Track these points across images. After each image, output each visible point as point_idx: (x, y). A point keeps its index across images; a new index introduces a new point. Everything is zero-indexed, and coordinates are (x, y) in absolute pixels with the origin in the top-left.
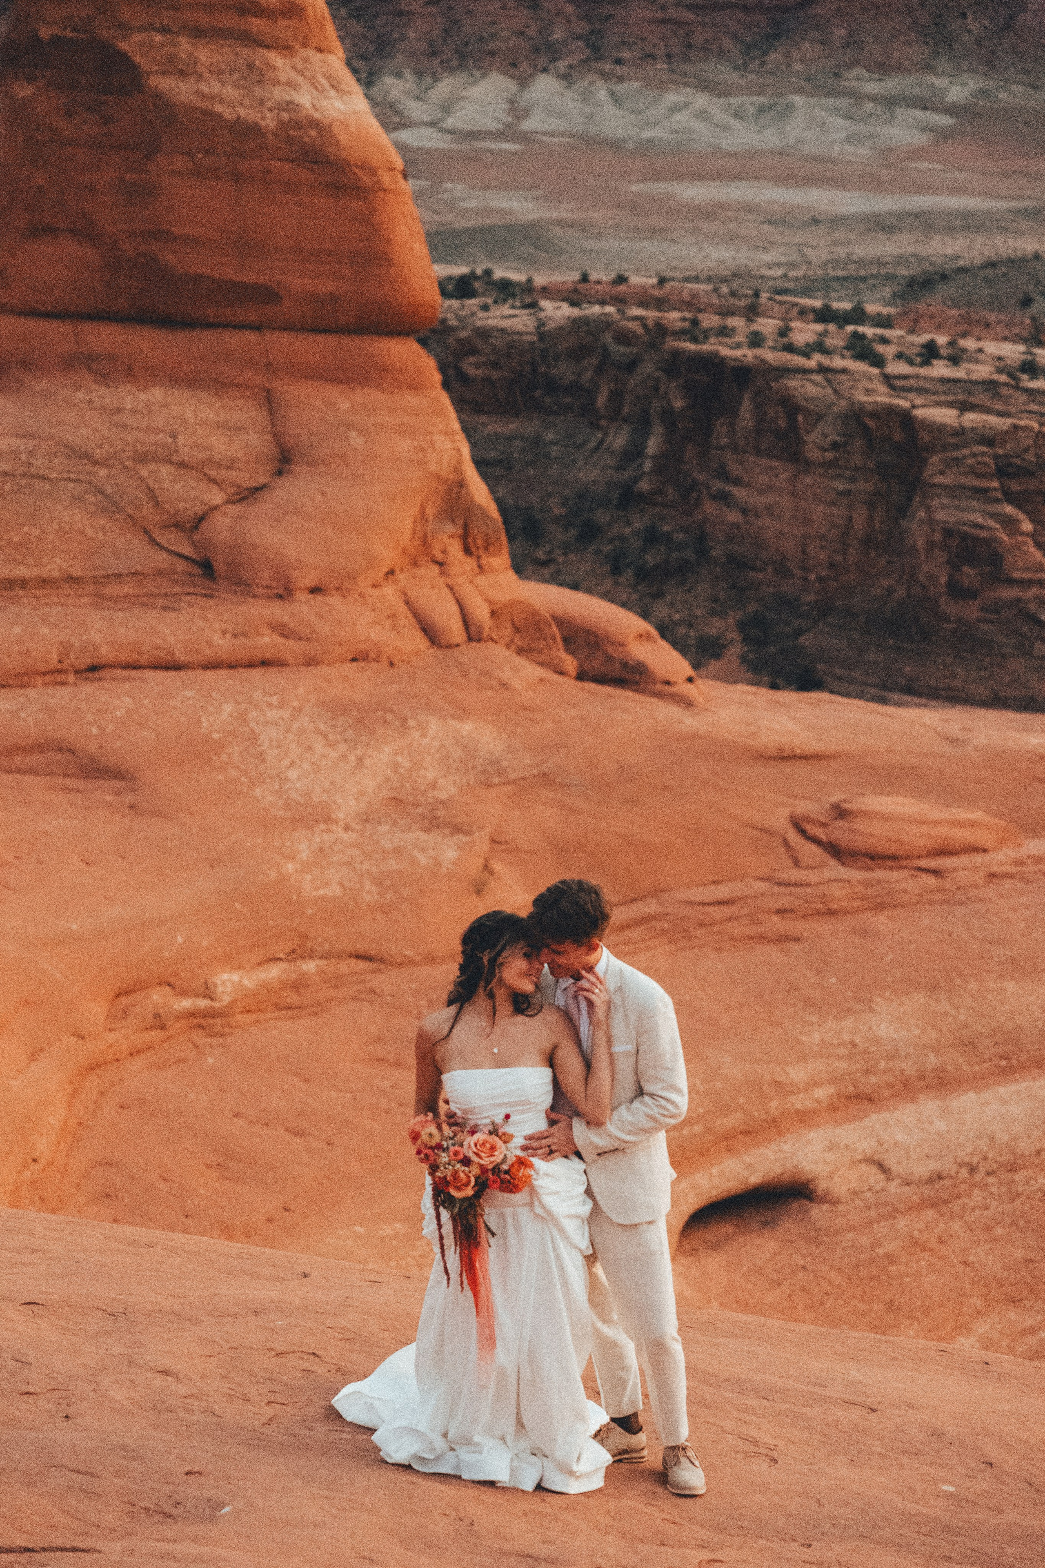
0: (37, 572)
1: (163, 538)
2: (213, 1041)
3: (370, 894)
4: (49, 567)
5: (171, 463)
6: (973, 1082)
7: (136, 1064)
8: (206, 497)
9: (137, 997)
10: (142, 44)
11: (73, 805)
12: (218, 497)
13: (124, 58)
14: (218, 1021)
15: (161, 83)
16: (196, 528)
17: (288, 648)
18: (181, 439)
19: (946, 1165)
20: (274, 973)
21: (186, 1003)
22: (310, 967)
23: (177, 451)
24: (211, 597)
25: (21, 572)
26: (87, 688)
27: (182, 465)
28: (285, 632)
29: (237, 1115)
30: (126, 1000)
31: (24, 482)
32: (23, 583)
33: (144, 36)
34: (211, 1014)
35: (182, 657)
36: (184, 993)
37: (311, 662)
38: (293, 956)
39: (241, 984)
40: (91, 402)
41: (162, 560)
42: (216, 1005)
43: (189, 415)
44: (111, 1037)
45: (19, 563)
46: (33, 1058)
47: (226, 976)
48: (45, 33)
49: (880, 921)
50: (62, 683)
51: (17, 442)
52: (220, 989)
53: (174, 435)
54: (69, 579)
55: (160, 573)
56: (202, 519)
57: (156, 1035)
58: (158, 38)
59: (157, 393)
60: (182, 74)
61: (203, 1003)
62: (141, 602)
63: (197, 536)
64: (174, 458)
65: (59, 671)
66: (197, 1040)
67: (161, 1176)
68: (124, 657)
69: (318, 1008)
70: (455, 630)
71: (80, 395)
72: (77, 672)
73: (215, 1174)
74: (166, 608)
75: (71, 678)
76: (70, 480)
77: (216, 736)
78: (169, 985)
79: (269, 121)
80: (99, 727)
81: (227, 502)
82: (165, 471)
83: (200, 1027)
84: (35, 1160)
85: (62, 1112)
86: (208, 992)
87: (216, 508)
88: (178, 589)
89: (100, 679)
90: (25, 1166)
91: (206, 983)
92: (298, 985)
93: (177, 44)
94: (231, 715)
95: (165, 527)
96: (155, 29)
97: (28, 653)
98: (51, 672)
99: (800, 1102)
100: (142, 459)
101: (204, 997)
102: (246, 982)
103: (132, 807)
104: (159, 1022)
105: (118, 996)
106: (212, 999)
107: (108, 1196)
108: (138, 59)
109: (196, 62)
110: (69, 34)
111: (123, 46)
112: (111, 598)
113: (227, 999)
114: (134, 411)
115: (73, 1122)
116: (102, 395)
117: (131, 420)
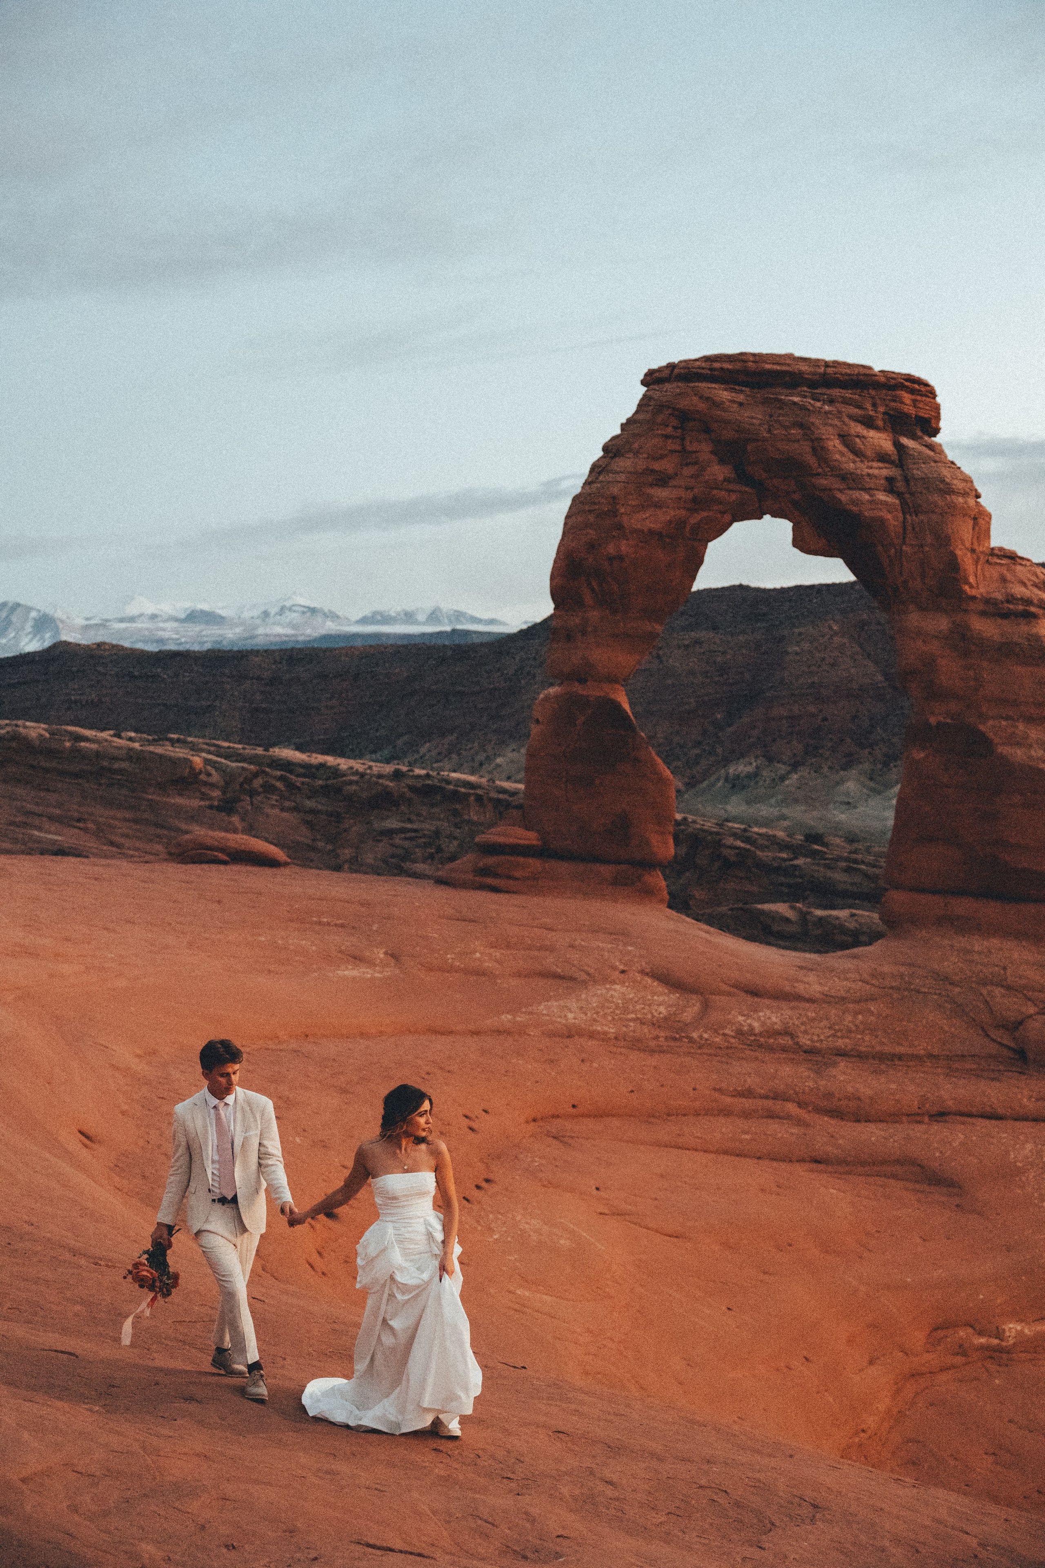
0: (910, 1051)
1: (995, 1034)
2: (1001, 1369)
4: (918, 1048)
5: (1002, 986)
7: (944, 1377)
8: (1024, 1009)
9: (951, 1331)
10: (994, 727)
11: (919, 1201)
12: (1032, 1010)
13: (983, 734)
14: (1004, 1356)
15: (1004, 750)
16: (1016, 1028)
18: (1009, 972)
21: (983, 1340)
23: (1006, 979)
24: (1024, 1074)
25: (901, 1050)
26: (935, 1127)
27: (1009, 988)
29: (1010, 1421)
30: (941, 1333)
31: (906, 993)
32: (900, 1057)
33: (996, 723)
34: (999, 1350)
35: (1000, 1111)
36: (980, 1333)
39: (1022, 1331)
40: (952, 946)
41: (993, 1048)
42: (1004, 1344)
43: (1016, 955)
44: (927, 1357)
45: (899, 1044)
46: (871, 1362)
47: (1011, 1326)
48: (933, 721)
50: (919, 1122)
51: (902, 969)
52: (1008, 1334)
53: (1005, 968)
54: (931, 1056)
55: (990, 1056)
56: (1021, 1023)
57: (959, 1360)
58: (1004, 723)
59: (995, 942)
60: (1018, 744)
61: (996, 1342)
62: (977, 1074)
63: (1017, 1034)
64: (1005, 983)
65: (918, 1114)
66: (989, 1366)
67: (952, 1455)
68: (964, 1109)
71: (946, 942)
72: (931, 1116)
73: (991, 1459)
74: (993, 1079)
75: (926, 1119)
76: (935, 994)
77: (1019, 1164)
78: (972, 1327)
80: (941, 1152)
81: (1038, 1013)
82: (998, 991)
83: (991, 1357)
84: (863, 1431)
85: (888, 1401)
86: (999, 1334)
87: (1030, 1016)
88: (1001, 1067)
89: (946, 1121)
90: (856, 1434)
91: (997, 1328)
93: (1017, 727)
94: (1030, 1151)
95: (998, 1027)
96: (1002, 718)
97: (898, 1101)
98: (914, 1114)
100: (984, 982)
101: (996, 1338)
102: (1026, 1331)
103: (957, 1206)
104: (962, 1350)
105: (936, 1329)
106: (1002, 1340)
107: (914, 1463)
108: (991, 735)
109: (1027, 737)
110: (949, 721)
111: (982, 728)
112: (957, 1070)
113: (1011, 1342)
114: (979, 953)
115: (895, 1411)
116: (961, 942)
117: (976, 957)
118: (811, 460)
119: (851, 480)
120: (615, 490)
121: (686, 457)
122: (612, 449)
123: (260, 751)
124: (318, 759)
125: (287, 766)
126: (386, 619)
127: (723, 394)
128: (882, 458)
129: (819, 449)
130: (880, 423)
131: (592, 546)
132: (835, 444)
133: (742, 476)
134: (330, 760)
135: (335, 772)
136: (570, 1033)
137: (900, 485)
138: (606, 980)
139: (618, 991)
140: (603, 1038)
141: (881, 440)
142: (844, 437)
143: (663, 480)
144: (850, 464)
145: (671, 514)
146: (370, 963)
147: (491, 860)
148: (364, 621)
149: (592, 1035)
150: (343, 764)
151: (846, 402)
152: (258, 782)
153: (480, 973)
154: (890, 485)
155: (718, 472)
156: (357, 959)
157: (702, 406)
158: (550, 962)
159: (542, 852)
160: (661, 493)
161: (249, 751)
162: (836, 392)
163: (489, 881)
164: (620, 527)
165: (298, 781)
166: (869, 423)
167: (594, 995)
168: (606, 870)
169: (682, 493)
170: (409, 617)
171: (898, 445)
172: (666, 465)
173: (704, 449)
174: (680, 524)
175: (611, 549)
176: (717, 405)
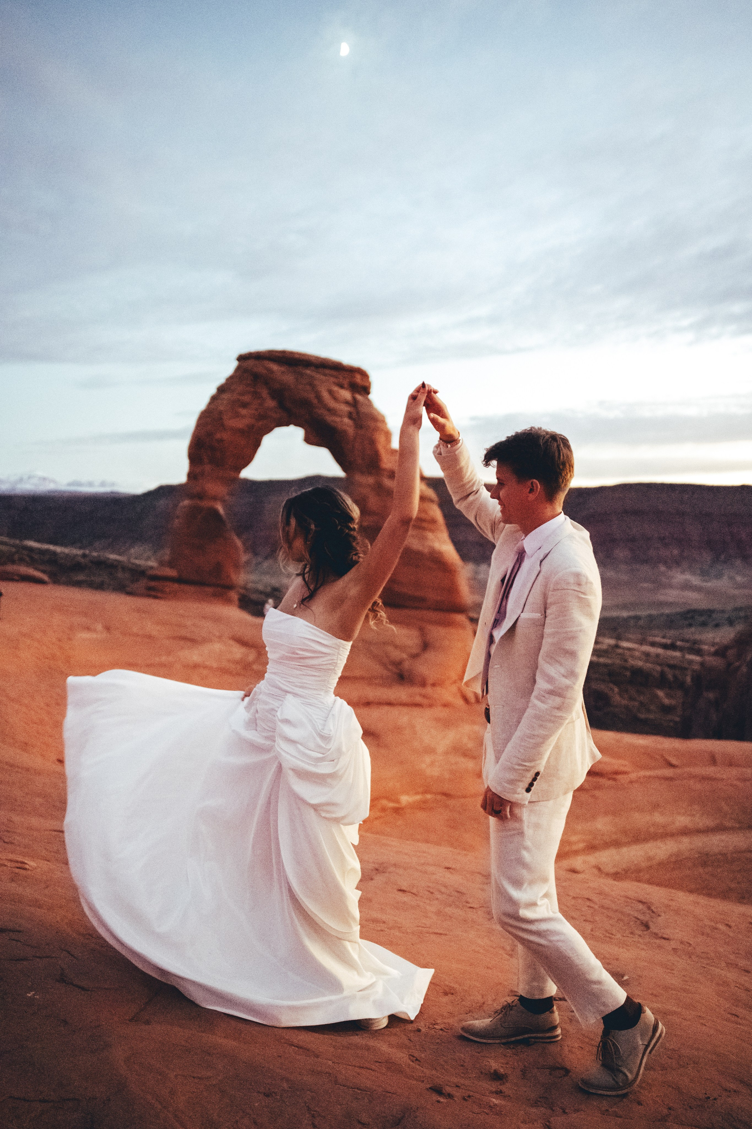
1: (389, 667)
2: (399, 817)
3: (447, 776)
5: (392, 646)
6: (628, 844)
8: (402, 656)
12: (406, 656)
14: (400, 811)
16: (398, 665)
17: (425, 701)
18: (396, 639)
19: (619, 870)
20: (418, 797)
21: (392, 805)
22: (429, 796)
23: (394, 642)
24: (402, 685)
27: (395, 646)
28: (424, 696)
34: (398, 809)
36: (392, 801)
37: (431, 706)
38: (425, 792)
39: (408, 800)
41: (389, 674)
42: (400, 806)
47: (404, 797)
49: (597, 793)
52: (402, 801)
53: (394, 638)
55: (387, 677)
56: (401, 662)
61: (396, 805)
62: (383, 685)
63: (399, 667)
64: (393, 644)
66: (394, 816)
68: (376, 701)
69: (431, 809)
70: (473, 699)
74: (389, 687)
77: (402, 725)
79: (426, 551)
81: (408, 658)
82: (391, 648)
83: (395, 812)
86: (398, 801)
87: (405, 659)
88: (392, 682)
91: (398, 799)
92: (425, 802)
94: (407, 720)
95: (390, 664)
99: (575, 847)
100: (384, 644)
106: (399, 804)
112: (374, 683)
113: (403, 804)
118: (315, 401)
119: (332, 411)
120: (222, 408)
121: (256, 395)
122: (221, 390)
123: (18, 542)
124: (45, 546)
125: (31, 549)
126: (79, 484)
127: (275, 367)
128: (347, 403)
129: (319, 397)
130: (346, 386)
131: (210, 434)
132: (325, 395)
133: (281, 405)
134: (52, 547)
135: (54, 553)
136: (196, 666)
137: (354, 415)
138: (210, 641)
139: (217, 647)
140: (210, 668)
141: (346, 394)
142: (331, 392)
143: (245, 405)
144: (332, 404)
145: (247, 421)
146: (95, 631)
147: (153, 584)
148: (69, 484)
149: (205, 667)
150: (58, 549)
151: (332, 376)
152: (16, 557)
153: (150, 637)
154: (350, 416)
155: (270, 403)
156: (88, 629)
157: (264, 372)
158: (183, 632)
159: (179, 580)
160: (244, 412)
161: (12, 541)
162: (327, 371)
163: (153, 593)
164: (223, 425)
165: (36, 557)
166: (342, 387)
167: (206, 649)
168: (209, 590)
169: (253, 412)
170: (91, 484)
171: (354, 399)
172: (246, 398)
173: (265, 393)
174: (251, 427)
175: (218, 436)
176: (271, 371)
